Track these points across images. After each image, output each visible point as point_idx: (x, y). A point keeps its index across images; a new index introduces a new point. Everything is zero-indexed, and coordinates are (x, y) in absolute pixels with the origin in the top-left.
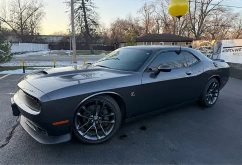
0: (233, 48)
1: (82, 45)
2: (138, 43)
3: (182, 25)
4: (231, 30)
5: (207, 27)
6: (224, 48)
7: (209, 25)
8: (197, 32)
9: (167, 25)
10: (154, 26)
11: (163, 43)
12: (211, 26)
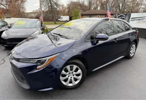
0: (137, 19)
1: (50, 18)
2: (84, 16)
3: (112, 4)
4: (142, 6)
5: (127, 5)
6: (132, 18)
7: (129, 4)
8: (121, 8)
9: (102, 4)
10: (95, 5)
11: (99, 16)
12: (130, 4)
